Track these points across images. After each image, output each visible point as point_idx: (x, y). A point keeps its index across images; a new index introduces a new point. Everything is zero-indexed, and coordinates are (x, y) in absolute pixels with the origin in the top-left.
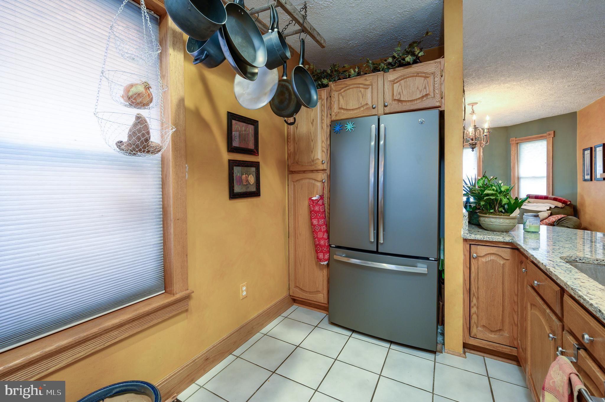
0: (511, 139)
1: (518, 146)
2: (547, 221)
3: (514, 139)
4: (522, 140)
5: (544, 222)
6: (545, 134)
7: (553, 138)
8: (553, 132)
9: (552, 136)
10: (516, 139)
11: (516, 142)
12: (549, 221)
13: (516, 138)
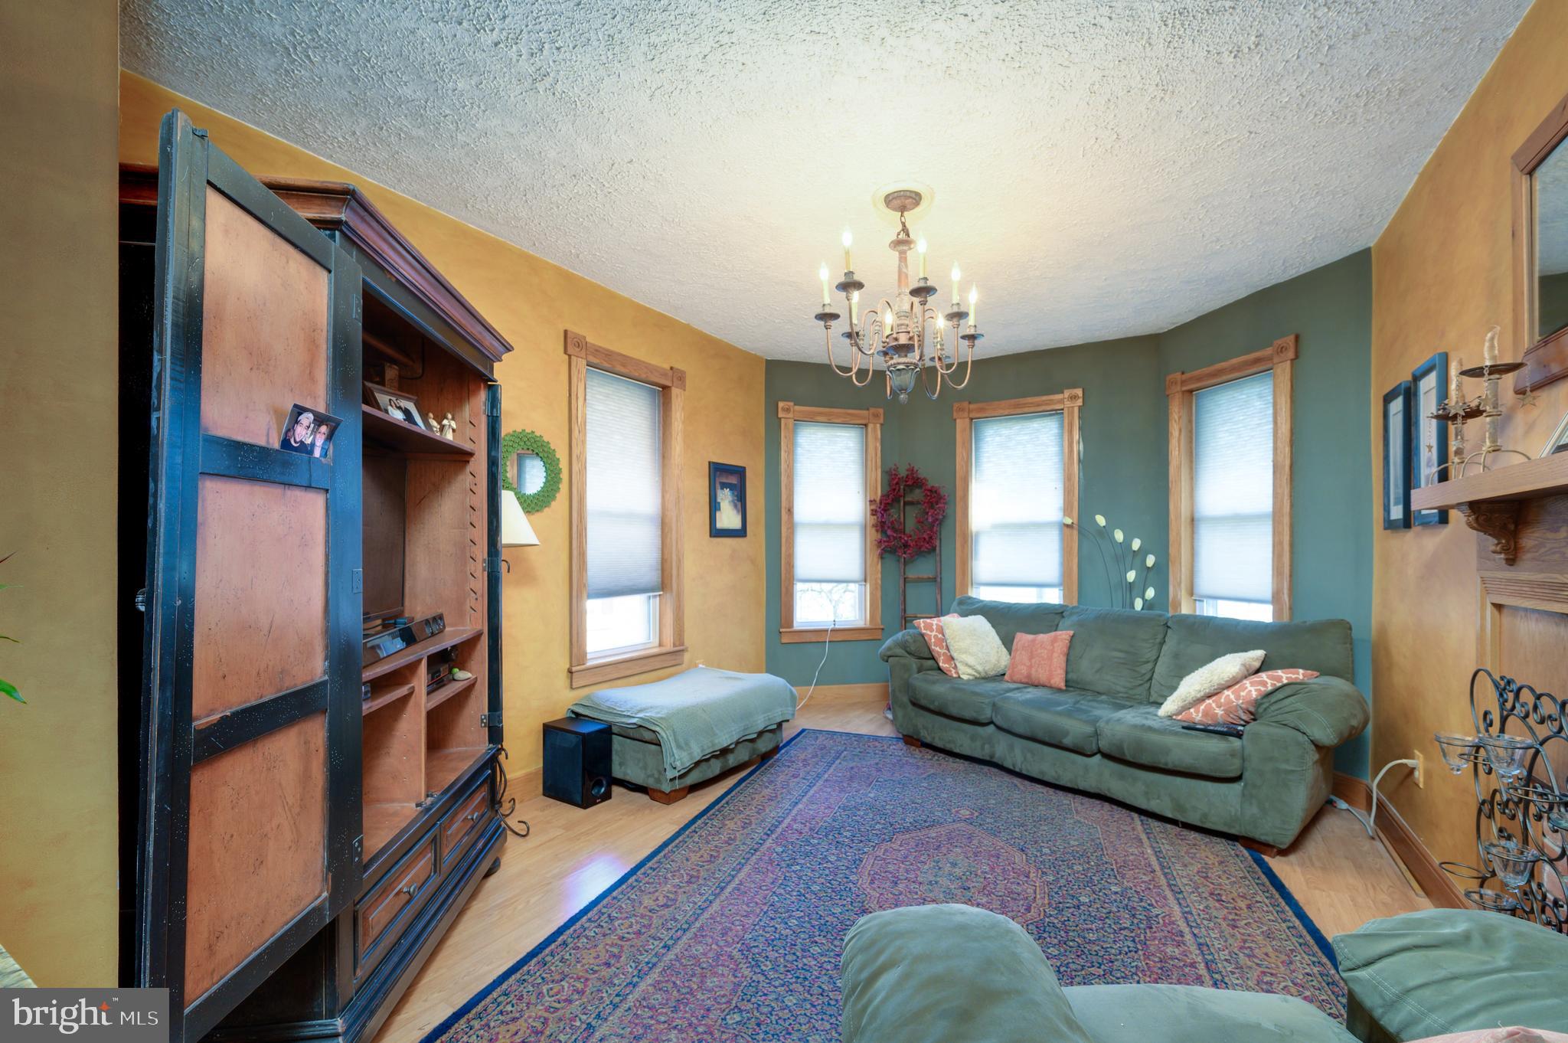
0: (1170, 377)
1: (1191, 403)
2: (1232, 697)
3: (1178, 376)
4: (1199, 379)
5: (1222, 700)
6: (1268, 351)
7: (1292, 360)
8: (1292, 337)
9: (1291, 354)
10: (1184, 377)
11: (1185, 388)
12: (1238, 697)
13: (1183, 373)
